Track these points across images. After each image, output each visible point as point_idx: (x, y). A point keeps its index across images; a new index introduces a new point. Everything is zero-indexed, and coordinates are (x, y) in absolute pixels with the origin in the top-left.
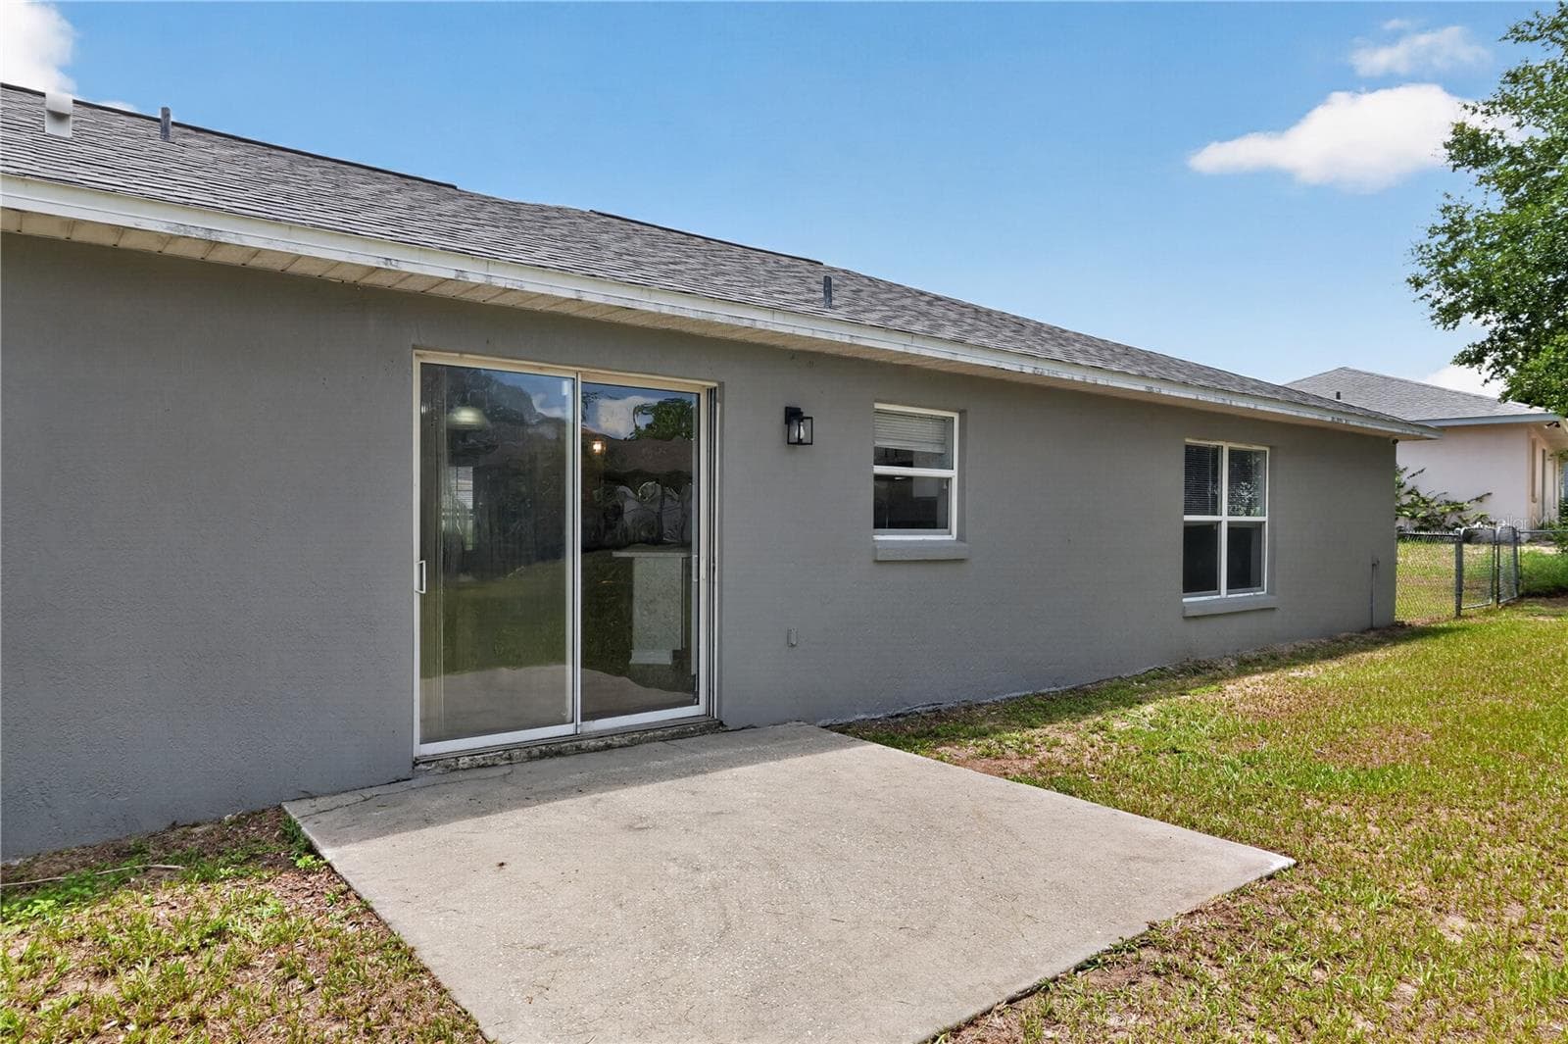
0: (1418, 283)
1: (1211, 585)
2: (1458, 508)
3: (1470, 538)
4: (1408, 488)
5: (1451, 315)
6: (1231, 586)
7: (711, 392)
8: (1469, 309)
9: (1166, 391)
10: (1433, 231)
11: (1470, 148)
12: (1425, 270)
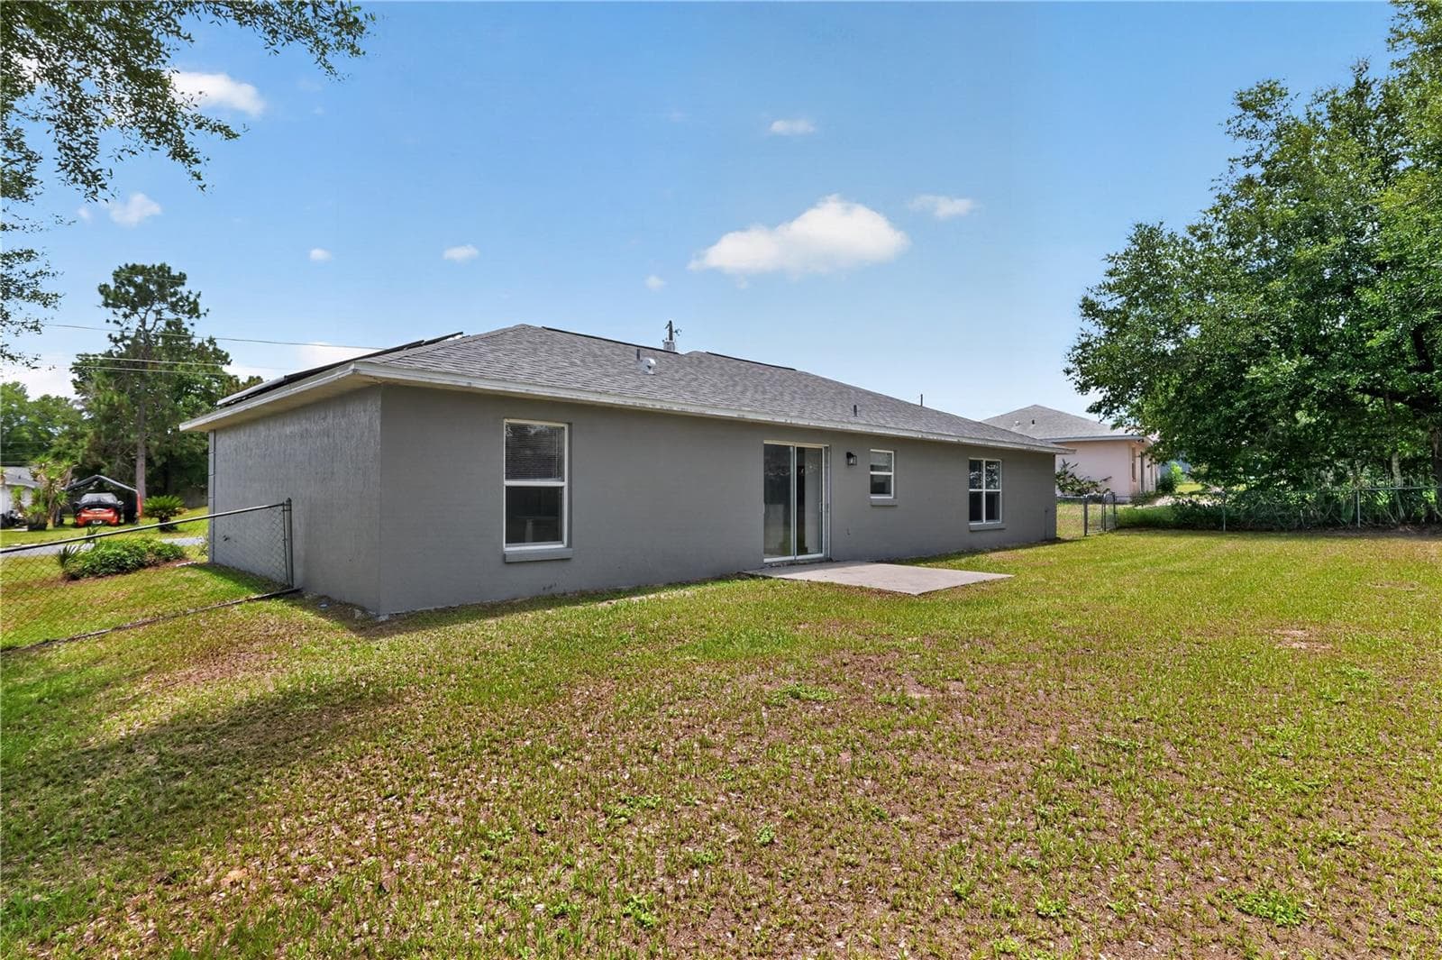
0: (1068, 372)
1: (980, 518)
2: (1095, 485)
3: (1092, 501)
4: (1069, 474)
5: (1084, 388)
6: (987, 519)
7: (826, 448)
8: (1093, 385)
9: (964, 441)
10: (1075, 348)
11: (1090, 308)
12: (1071, 366)
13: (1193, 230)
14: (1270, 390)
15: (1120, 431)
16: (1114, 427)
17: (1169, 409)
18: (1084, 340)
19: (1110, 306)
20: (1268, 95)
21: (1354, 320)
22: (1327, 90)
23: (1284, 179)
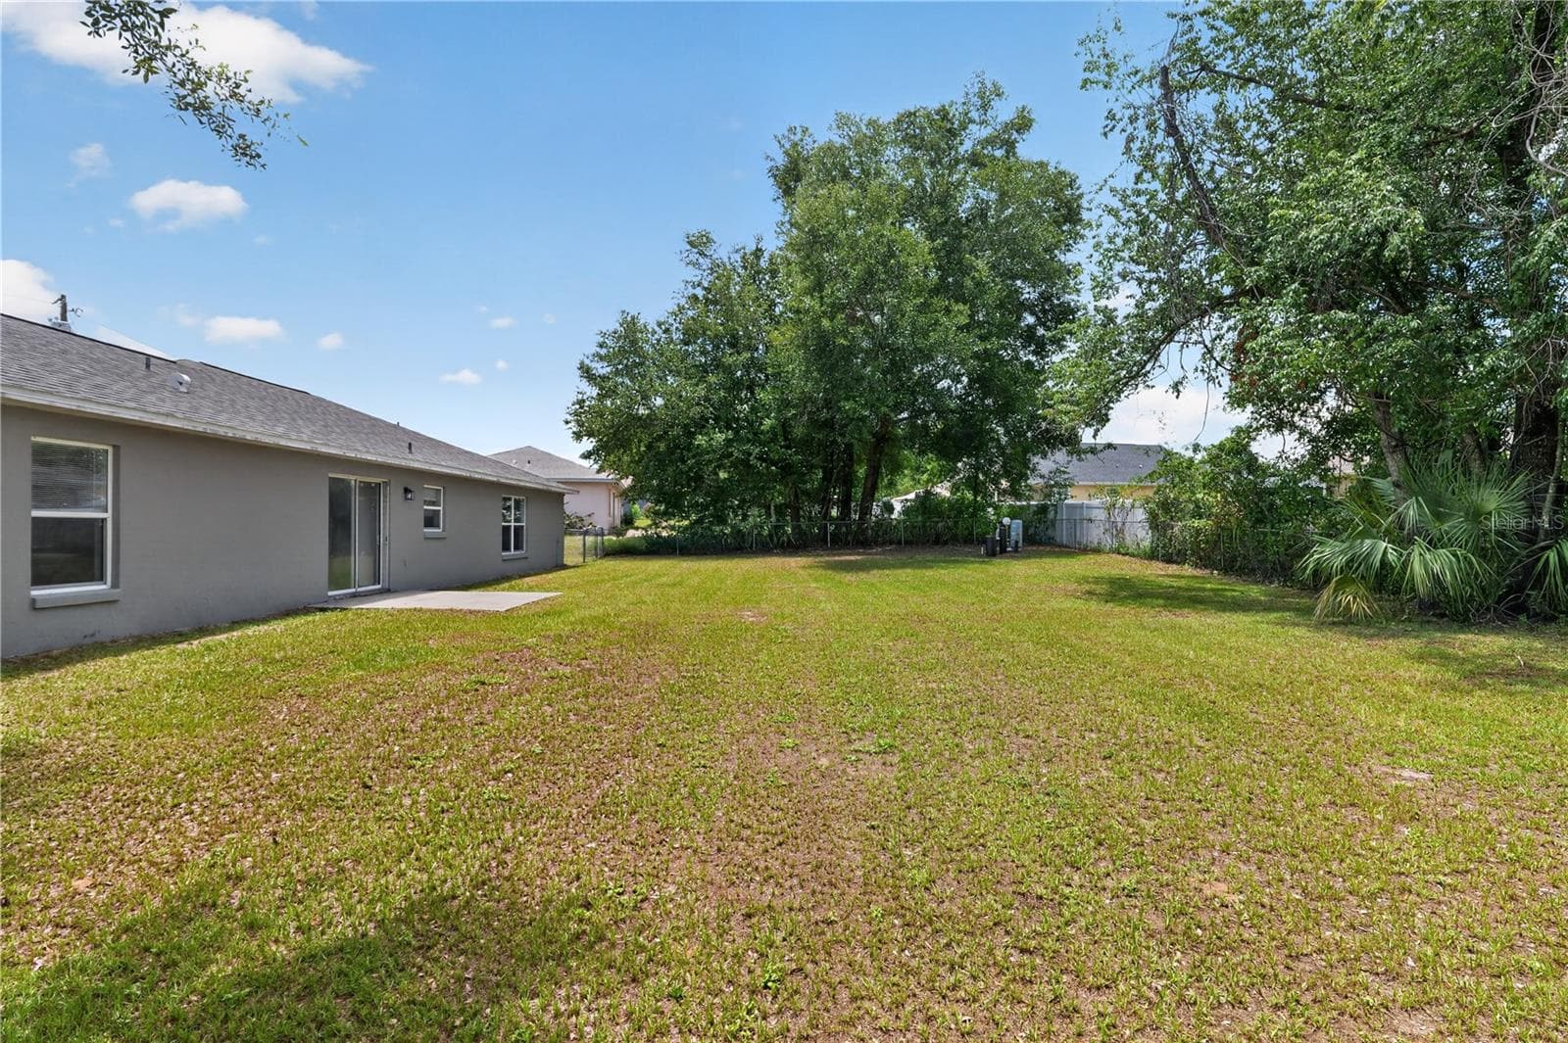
0: (566, 423)
1: (508, 549)
2: (583, 520)
3: (586, 533)
4: (567, 512)
5: (578, 436)
6: (515, 549)
7: (385, 483)
8: (585, 435)
9: (503, 480)
10: (573, 404)
11: (587, 373)
12: (570, 418)
13: (659, 325)
14: (708, 453)
15: (603, 475)
16: (598, 472)
17: (640, 461)
18: (580, 396)
19: (602, 372)
20: (705, 240)
21: (753, 409)
22: (740, 246)
23: (715, 302)
